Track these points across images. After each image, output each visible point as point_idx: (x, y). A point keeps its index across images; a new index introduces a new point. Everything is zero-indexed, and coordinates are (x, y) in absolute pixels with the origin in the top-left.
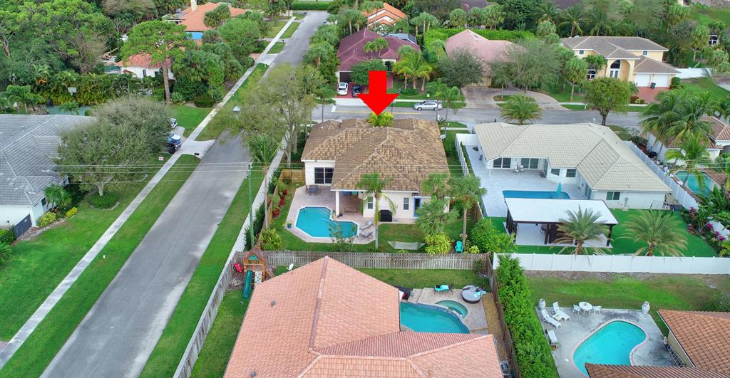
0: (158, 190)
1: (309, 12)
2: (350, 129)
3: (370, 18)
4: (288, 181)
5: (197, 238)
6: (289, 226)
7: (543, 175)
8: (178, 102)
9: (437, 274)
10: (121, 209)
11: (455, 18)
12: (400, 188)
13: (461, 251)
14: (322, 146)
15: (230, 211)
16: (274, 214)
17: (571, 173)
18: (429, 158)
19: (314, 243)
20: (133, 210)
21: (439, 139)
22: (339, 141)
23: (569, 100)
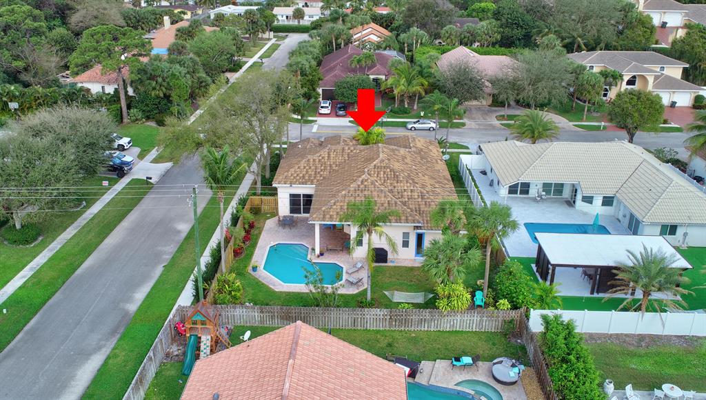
0: (96, 221)
1: (290, 34)
2: (333, 147)
3: (355, 37)
4: (256, 211)
5: (134, 285)
6: (255, 269)
7: (571, 203)
8: (137, 120)
9: (452, 339)
10: (44, 246)
11: (447, 35)
12: (399, 220)
13: (483, 304)
14: (299, 168)
15: (181, 249)
16: (237, 253)
17: (608, 201)
18: (433, 182)
19: (285, 292)
20: (59, 246)
21: (441, 160)
22: (320, 161)
23: (581, 120)
